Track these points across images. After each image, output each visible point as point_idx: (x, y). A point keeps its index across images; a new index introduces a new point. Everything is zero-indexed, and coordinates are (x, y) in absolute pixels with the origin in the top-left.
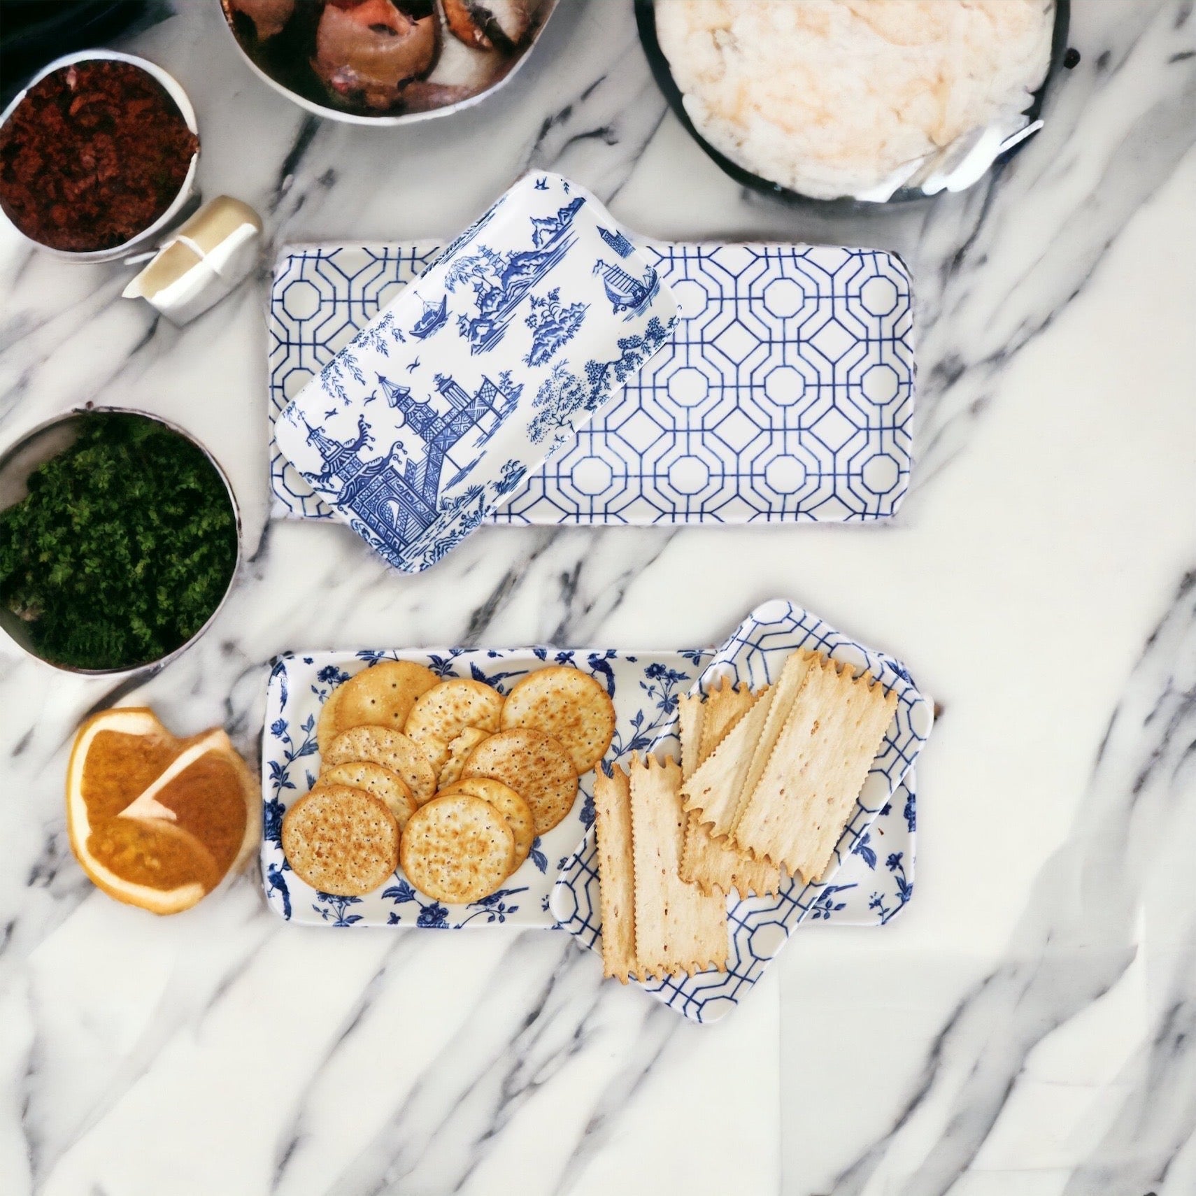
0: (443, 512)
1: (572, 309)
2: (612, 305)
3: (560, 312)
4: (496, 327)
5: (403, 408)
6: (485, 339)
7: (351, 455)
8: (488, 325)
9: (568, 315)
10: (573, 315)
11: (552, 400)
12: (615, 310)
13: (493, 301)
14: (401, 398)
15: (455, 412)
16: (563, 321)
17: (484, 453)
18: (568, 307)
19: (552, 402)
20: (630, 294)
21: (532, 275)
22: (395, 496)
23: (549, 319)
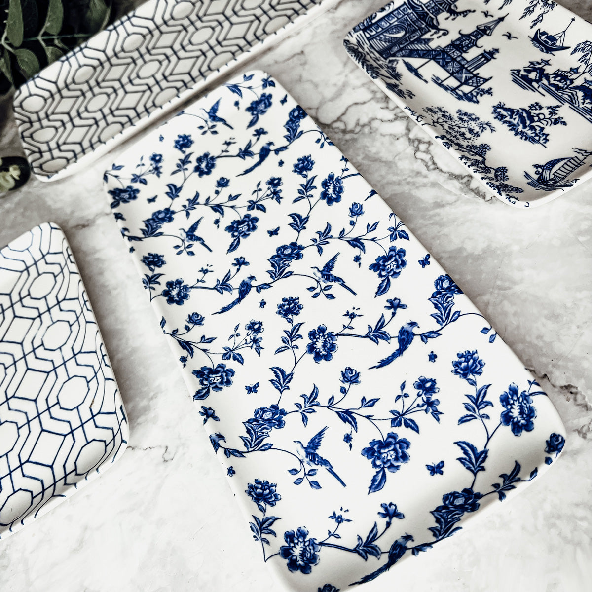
0: (388, 61)
1: (543, 134)
2: (543, 163)
3: (542, 126)
4: (535, 84)
5: (474, 33)
6: (525, 78)
7: (446, 9)
8: (537, 79)
9: (538, 132)
10: (536, 135)
11: (460, 122)
12: (536, 166)
13: (560, 81)
14: (483, 31)
15: (463, 62)
16: (532, 128)
17: (426, 82)
18: (545, 131)
19: (458, 122)
20: (552, 177)
21: (581, 106)
22: (408, 35)
23: (536, 119)
